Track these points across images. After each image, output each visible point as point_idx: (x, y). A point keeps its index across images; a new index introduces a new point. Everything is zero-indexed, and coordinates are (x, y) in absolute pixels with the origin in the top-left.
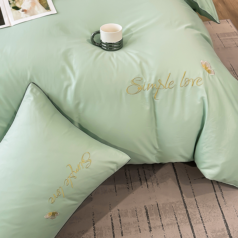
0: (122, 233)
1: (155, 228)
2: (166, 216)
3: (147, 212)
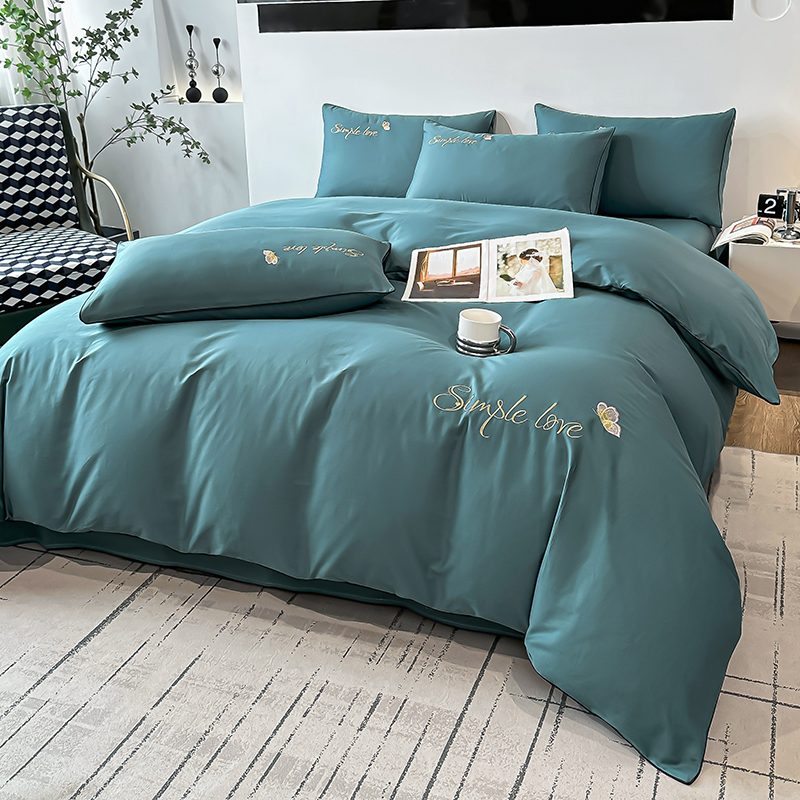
0: (307, 712)
1: (371, 729)
2: (407, 722)
3: (376, 704)
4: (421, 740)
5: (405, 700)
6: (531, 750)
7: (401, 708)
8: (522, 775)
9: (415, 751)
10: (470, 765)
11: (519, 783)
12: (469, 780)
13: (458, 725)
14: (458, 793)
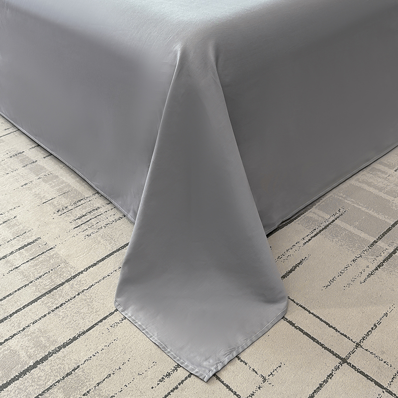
4: (32, 282)
5: (52, 248)
6: (101, 321)
7: (42, 254)
8: (75, 339)
9: (19, 290)
10: (45, 316)
11: (65, 345)
12: (32, 328)
13: (68, 281)
14: (14, 335)
